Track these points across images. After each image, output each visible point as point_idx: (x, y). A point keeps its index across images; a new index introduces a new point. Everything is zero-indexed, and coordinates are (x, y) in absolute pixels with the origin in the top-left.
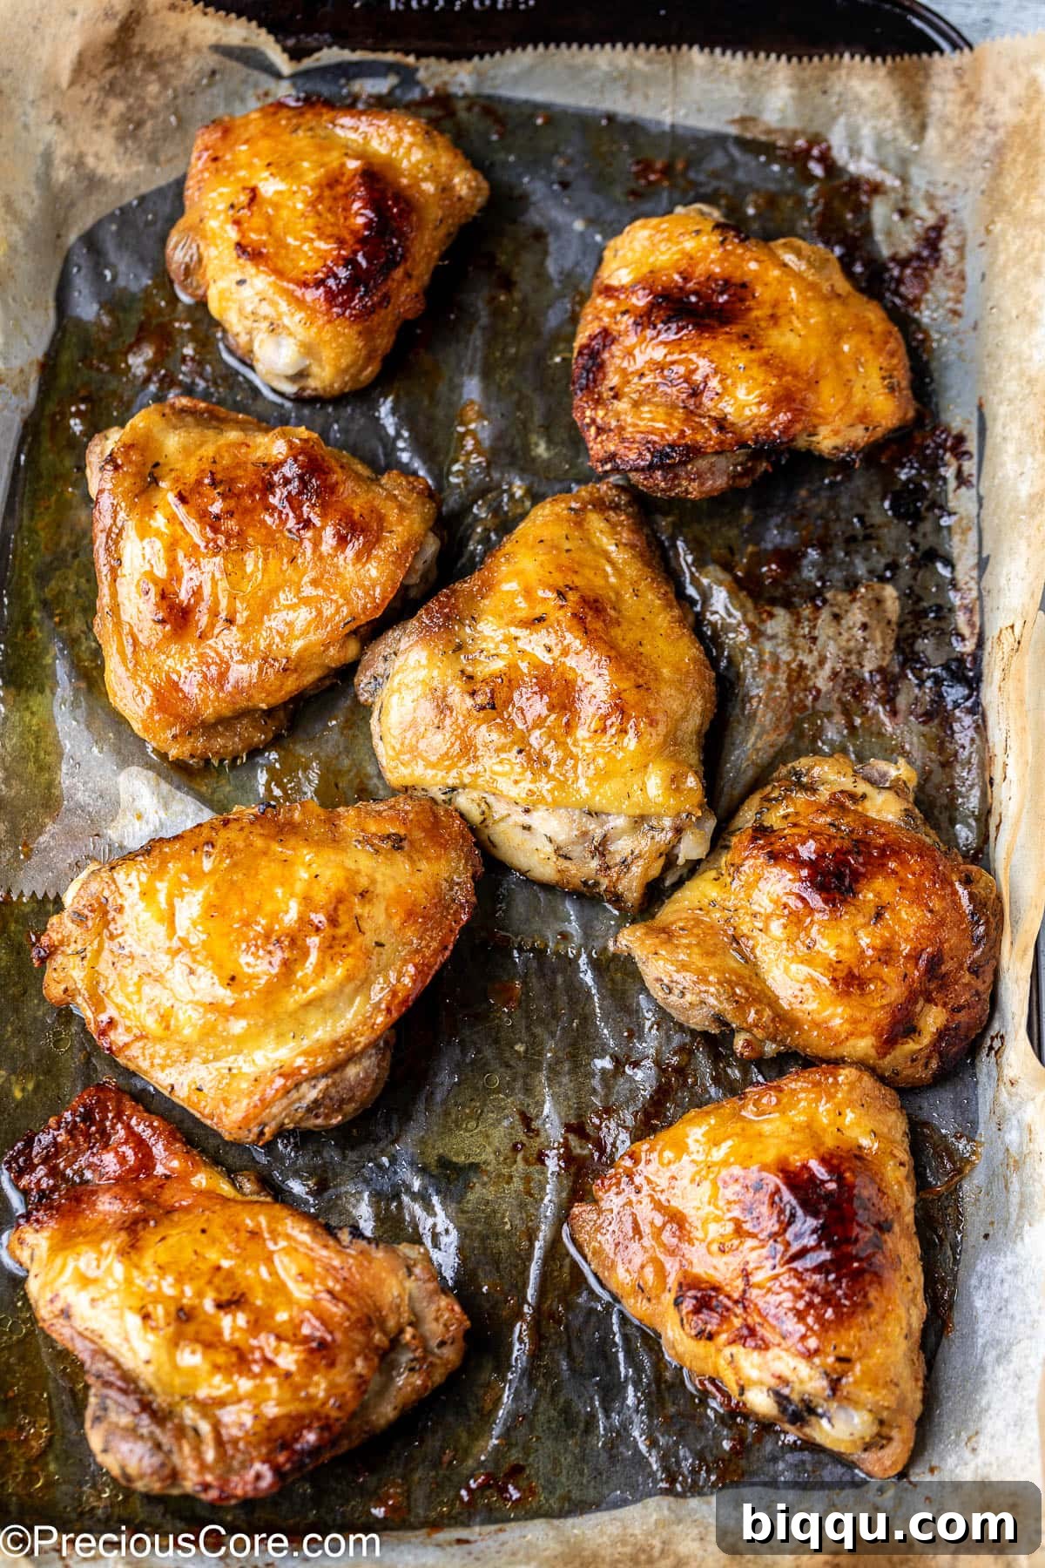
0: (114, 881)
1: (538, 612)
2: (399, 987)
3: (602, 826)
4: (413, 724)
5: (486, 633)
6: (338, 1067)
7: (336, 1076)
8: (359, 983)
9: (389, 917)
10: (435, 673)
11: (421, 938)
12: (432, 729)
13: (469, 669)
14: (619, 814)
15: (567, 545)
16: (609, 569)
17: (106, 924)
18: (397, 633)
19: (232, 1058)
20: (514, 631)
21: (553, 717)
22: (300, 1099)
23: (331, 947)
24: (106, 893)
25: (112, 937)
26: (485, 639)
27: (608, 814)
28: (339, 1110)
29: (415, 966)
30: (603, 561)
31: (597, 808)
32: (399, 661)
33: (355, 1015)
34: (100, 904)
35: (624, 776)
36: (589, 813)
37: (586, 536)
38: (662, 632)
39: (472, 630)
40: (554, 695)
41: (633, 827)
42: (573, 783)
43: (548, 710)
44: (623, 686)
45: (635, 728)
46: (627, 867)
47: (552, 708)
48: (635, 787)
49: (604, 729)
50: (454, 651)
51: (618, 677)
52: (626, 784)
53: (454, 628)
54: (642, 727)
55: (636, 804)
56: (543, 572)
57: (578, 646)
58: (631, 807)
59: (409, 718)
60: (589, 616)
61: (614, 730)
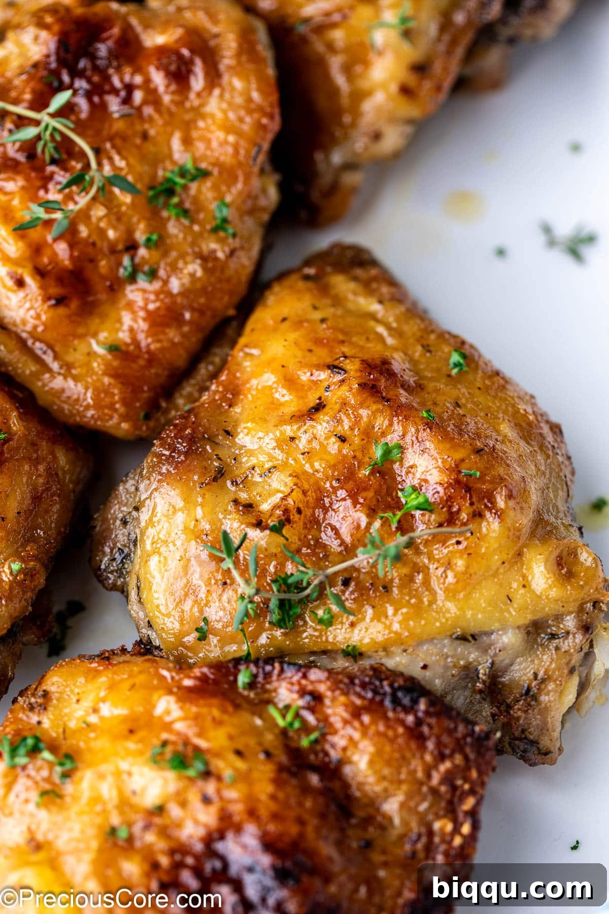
1: (312, 400)
3: (485, 651)
4: (189, 590)
5: (250, 446)
10: (199, 512)
12: (217, 590)
13: (243, 496)
14: (504, 629)
15: (317, 315)
16: (381, 329)
18: (130, 485)
20: (289, 430)
21: (377, 524)
26: (250, 453)
27: (489, 634)
30: (372, 323)
31: (473, 628)
32: (144, 516)
35: (496, 574)
36: (463, 638)
37: (337, 301)
38: (478, 385)
39: (230, 447)
40: (370, 494)
41: (527, 642)
42: (431, 603)
43: (368, 516)
44: (458, 455)
45: (492, 506)
46: (535, 698)
47: (372, 513)
48: (515, 585)
49: (451, 519)
50: (215, 479)
51: (448, 446)
52: (501, 585)
53: (205, 450)
54: (501, 503)
55: (522, 609)
56: (299, 354)
57: (381, 422)
58: (517, 615)
59: (181, 583)
60: (382, 383)
61: (464, 516)
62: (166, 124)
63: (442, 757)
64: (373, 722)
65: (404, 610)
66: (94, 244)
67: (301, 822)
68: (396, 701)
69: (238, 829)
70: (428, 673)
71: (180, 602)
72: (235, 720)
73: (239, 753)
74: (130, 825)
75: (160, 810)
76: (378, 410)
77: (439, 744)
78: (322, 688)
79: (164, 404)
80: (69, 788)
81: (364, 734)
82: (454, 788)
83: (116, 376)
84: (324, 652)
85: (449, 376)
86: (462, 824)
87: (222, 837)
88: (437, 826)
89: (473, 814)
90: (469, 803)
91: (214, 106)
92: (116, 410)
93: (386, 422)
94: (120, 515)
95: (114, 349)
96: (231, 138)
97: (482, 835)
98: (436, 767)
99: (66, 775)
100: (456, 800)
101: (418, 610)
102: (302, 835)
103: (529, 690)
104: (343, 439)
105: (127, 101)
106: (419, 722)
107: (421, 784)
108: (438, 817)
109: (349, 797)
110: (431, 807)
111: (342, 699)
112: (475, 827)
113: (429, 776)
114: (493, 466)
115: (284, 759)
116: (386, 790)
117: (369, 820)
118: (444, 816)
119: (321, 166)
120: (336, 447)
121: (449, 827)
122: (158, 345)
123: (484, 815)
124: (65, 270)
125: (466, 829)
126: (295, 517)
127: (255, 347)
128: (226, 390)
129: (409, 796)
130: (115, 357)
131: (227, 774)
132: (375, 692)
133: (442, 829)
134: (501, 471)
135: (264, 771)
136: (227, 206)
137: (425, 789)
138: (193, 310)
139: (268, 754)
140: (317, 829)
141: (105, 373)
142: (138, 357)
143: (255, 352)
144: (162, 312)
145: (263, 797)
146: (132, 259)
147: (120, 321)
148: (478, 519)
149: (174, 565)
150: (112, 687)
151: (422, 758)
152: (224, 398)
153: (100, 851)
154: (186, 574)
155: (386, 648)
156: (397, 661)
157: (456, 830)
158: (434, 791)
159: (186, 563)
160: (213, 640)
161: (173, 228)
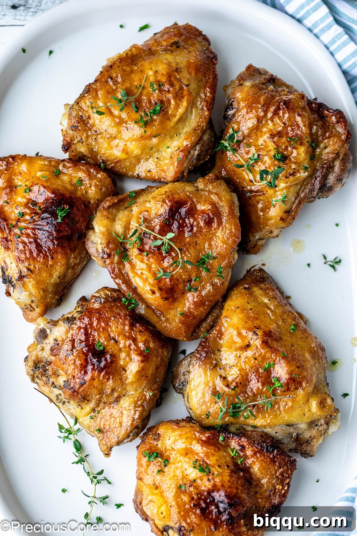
0: (81, 107)
1: (246, 343)
2: (207, 99)
3: (296, 429)
5: (225, 356)
6: (200, 139)
7: (201, 142)
8: (192, 104)
9: (190, 74)
10: (209, 378)
11: (205, 77)
12: (213, 404)
13: (223, 374)
15: (249, 307)
16: (269, 312)
17: (86, 125)
19: (156, 154)
20: (239, 353)
21: (265, 388)
22: (192, 157)
23: (177, 96)
24: (81, 114)
25: (90, 129)
26: (226, 359)
27: (297, 424)
28: (207, 154)
29: (209, 88)
30: (266, 309)
31: (292, 423)
32: (191, 375)
33: (196, 117)
34: (80, 119)
35: (300, 407)
36: (289, 425)
37: (256, 299)
38: (299, 337)
39: (219, 355)
40: (263, 379)
41: (308, 427)
42: (280, 414)
43: (262, 386)
44: (292, 369)
45: (301, 385)
46: (309, 443)
47: (263, 385)
48: (306, 410)
49: (288, 389)
50: (214, 367)
51: (289, 365)
52: (302, 410)
53: (211, 356)
54: (304, 385)
55: (308, 417)
56: (243, 323)
57: (268, 355)
58: (306, 420)
59: (202, 401)
60: (270, 342)
61: (292, 389)
62: (203, 239)
63: (280, 468)
64: (260, 456)
65: (271, 416)
66: (178, 280)
67: (237, 488)
68: (267, 450)
69: (218, 491)
70: (277, 435)
71: (201, 406)
72: (218, 454)
73: (219, 466)
74: (185, 485)
75: (195, 481)
76: (267, 351)
77: (280, 463)
78: (245, 444)
79: (197, 331)
80: (166, 469)
81: (257, 460)
82: (283, 476)
83: (183, 324)
84: (246, 425)
85: (290, 332)
86: (285, 487)
87: (213, 492)
88: (277, 487)
89: (288, 484)
90: (288, 480)
91: (219, 234)
92: (182, 335)
93: (270, 355)
94: (183, 372)
95: (182, 314)
96: (225, 246)
97: (290, 489)
98: (278, 470)
99: (165, 466)
100: (283, 479)
101: (276, 416)
102: (237, 493)
103: (308, 441)
104: (256, 359)
105: (191, 230)
106: (274, 457)
107: (274, 475)
108: (278, 484)
109: (251, 478)
110: (276, 481)
111: (251, 448)
112: (288, 488)
113: (276, 473)
114: (302, 372)
115: (232, 467)
116: (263, 477)
117: (257, 485)
118: (280, 484)
119: (251, 238)
120: (253, 361)
121: (281, 488)
122: (197, 313)
123: (292, 483)
124: (168, 288)
125: (286, 488)
126: (239, 385)
127: (228, 318)
128: (218, 333)
129: (269, 479)
130: (183, 317)
131: (216, 473)
132: (261, 446)
133: (279, 488)
134: (305, 374)
135: (227, 472)
136: (222, 268)
137: (274, 476)
138: (209, 301)
139: (228, 466)
140: (242, 491)
141: (179, 323)
142: (190, 316)
143: (229, 320)
144: (199, 302)
145: (226, 481)
146: (190, 284)
147: (185, 304)
148: (297, 390)
149: (200, 395)
150: (180, 436)
151: (274, 468)
152: (217, 336)
153: (176, 492)
154: (204, 398)
155: (265, 427)
156: (268, 430)
157: (283, 488)
158: (277, 477)
159: (204, 395)
160: (210, 418)
161: (204, 274)
